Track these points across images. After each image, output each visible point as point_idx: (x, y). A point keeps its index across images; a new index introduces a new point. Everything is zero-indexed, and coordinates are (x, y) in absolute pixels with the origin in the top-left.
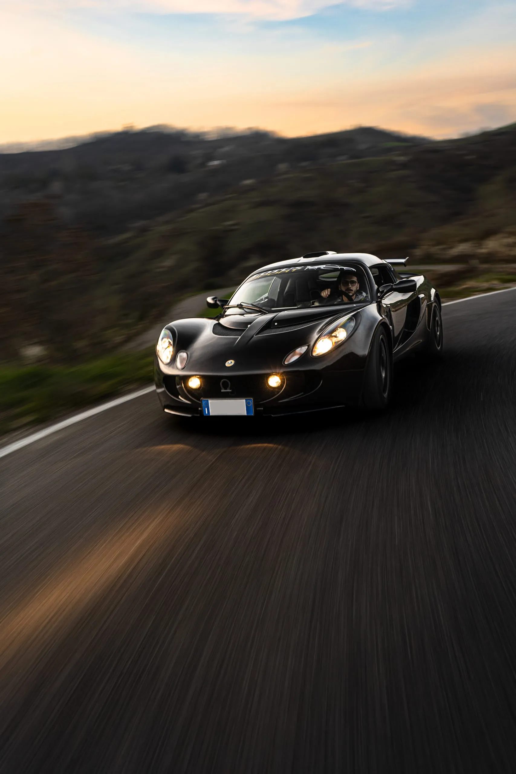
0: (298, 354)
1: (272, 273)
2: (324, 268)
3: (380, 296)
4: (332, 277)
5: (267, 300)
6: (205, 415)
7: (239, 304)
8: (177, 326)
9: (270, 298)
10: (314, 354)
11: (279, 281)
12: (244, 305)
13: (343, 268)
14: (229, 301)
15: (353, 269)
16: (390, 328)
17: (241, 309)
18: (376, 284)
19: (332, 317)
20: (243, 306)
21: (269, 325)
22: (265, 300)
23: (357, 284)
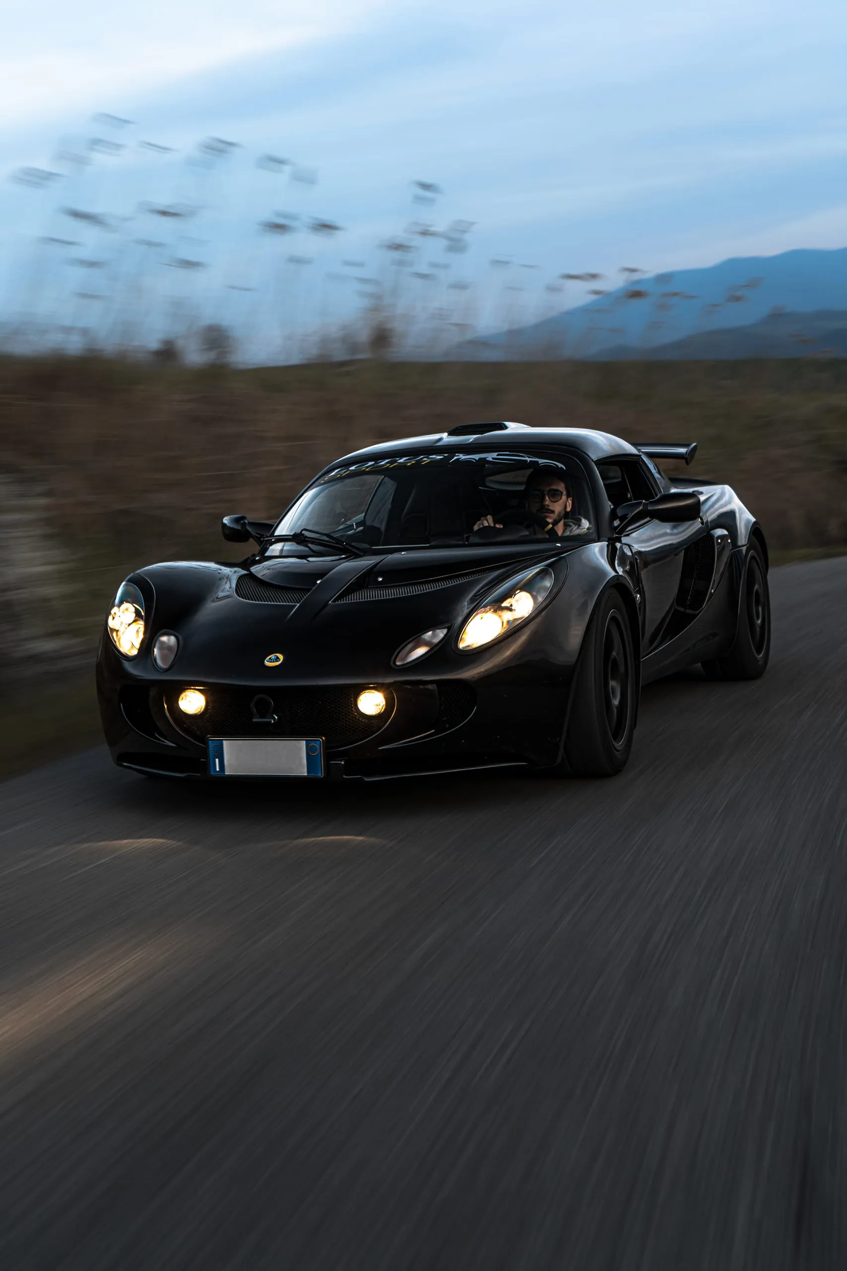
0: (426, 643)
1: (376, 465)
2: (493, 459)
3: (619, 525)
4: (515, 482)
5: (361, 528)
6: (212, 773)
7: (299, 531)
8: (153, 574)
9: (368, 523)
10: (462, 645)
11: (390, 486)
12: (308, 536)
13: (537, 462)
14: (275, 526)
15: (560, 465)
16: (634, 599)
17: (301, 545)
18: (610, 499)
19: (502, 570)
20: (307, 539)
21: (365, 580)
22: (357, 527)
23: (564, 497)
